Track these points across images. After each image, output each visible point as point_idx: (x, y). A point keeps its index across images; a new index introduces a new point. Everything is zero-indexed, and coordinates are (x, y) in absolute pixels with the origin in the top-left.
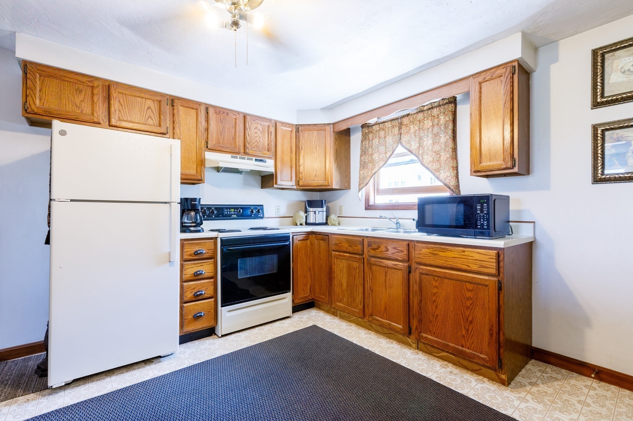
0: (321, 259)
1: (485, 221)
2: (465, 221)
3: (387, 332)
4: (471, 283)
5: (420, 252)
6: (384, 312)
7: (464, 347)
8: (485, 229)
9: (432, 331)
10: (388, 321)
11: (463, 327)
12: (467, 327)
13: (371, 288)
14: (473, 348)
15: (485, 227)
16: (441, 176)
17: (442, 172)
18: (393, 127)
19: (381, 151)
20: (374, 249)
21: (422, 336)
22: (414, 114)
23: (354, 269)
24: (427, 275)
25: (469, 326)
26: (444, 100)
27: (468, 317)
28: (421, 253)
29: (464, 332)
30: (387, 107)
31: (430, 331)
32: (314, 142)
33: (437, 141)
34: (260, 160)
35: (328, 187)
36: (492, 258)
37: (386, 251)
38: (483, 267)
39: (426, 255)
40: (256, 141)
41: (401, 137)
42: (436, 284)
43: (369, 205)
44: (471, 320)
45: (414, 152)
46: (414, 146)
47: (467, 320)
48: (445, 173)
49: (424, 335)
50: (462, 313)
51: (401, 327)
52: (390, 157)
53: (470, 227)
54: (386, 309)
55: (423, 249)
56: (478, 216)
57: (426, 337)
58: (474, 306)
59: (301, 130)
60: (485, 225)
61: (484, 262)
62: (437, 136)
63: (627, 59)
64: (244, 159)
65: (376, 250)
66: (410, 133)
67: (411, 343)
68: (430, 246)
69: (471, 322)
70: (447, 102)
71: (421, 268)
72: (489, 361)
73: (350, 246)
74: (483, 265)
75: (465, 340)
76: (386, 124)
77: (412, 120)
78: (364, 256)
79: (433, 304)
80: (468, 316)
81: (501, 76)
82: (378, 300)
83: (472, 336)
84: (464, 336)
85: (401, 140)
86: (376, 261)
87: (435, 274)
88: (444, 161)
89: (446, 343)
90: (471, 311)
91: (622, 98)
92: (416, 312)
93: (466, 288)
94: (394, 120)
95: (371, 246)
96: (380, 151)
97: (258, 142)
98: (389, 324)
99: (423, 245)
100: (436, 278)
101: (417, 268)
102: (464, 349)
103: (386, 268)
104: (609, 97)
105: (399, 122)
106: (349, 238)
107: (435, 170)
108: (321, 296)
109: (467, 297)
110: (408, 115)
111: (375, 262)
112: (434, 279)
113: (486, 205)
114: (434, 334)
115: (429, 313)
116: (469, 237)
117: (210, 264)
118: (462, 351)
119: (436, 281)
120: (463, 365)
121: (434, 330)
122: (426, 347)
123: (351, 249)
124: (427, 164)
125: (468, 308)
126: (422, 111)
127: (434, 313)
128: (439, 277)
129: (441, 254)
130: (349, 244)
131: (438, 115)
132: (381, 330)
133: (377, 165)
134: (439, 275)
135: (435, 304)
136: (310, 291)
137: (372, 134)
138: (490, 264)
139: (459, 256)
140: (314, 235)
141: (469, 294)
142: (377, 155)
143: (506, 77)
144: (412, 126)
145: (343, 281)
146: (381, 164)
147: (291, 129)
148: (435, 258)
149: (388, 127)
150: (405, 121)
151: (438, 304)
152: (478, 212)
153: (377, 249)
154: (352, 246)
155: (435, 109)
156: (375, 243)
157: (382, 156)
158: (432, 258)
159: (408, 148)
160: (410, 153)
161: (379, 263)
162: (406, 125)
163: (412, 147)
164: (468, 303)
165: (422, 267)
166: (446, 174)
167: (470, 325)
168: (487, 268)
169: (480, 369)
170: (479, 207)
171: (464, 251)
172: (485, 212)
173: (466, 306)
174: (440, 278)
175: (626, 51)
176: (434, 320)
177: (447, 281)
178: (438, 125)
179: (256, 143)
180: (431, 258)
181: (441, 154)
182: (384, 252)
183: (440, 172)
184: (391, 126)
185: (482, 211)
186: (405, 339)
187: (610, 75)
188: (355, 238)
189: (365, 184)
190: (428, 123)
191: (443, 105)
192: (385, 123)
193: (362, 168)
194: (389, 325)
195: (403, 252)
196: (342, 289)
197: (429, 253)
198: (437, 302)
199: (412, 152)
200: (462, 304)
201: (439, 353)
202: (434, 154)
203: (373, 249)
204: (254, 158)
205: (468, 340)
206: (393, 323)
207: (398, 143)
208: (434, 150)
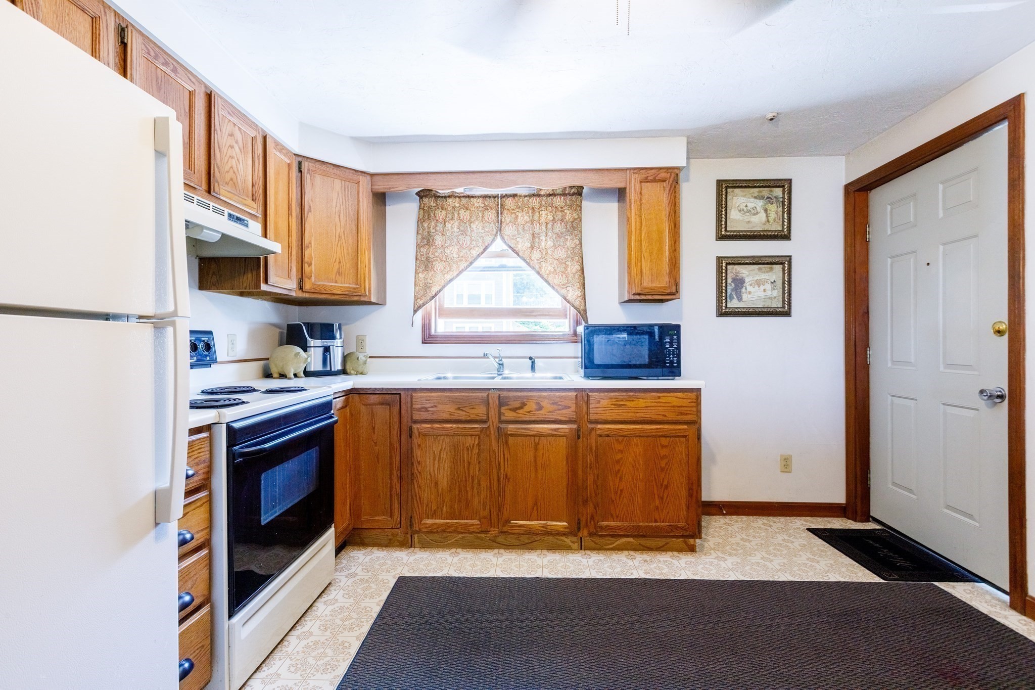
0: (376, 443)
1: (675, 357)
2: (650, 358)
3: (527, 541)
4: (665, 436)
5: (597, 405)
6: (533, 509)
7: (657, 522)
8: (675, 367)
9: (614, 515)
10: (540, 522)
11: (656, 496)
12: (661, 495)
13: (506, 477)
14: (669, 520)
15: (675, 365)
16: (569, 295)
17: (570, 289)
18: (486, 208)
19: (463, 244)
20: (515, 410)
21: (601, 527)
22: (525, 196)
23: (468, 449)
24: (608, 436)
25: (664, 492)
26: (572, 189)
27: (663, 481)
28: (600, 408)
29: (657, 502)
30: (498, 174)
31: (612, 516)
32: (335, 201)
33: (562, 244)
34: (238, 219)
35: (363, 299)
36: (692, 402)
37: (537, 410)
38: (682, 414)
39: (606, 409)
40: (232, 167)
41: (501, 227)
42: (621, 447)
43: (430, 335)
44: (666, 483)
45: (520, 254)
46: (523, 244)
47: (662, 485)
48: (575, 292)
49: (604, 524)
50: (655, 478)
51: (565, 523)
52: (479, 256)
53: (658, 365)
54: (536, 503)
55: (602, 400)
56: (667, 352)
57: (606, 526)
58: (669, 465)
59: (309, 170)
60: (675, 362)
61: (683, 409)
62: (562, 237)
63: (742, 198)
64: (207, 207)
65: (518, 411)
66: (516, 223)
67: (571, 544)
68: (613, 394)
69: (667, 487)
70: (576, 192)
71: (599, 428)
72: (688, 528)
73: (459, 409)
74: (682, 411)
75: (659, 512)
76: (474, 200)
77: (520, 205)
78: (490, 423)
79: (616, 476)
80: (663, 479)
81: (665, 181)
82: (520, 493)
83: (668, 503)
84: (657, 508)
85: (502, 232)
86: (519, 429)
87: (621, 433)
88: (572, 275)
89: (635, 524)
90: (666, 473)
91: (740, 235)
92: (591, 494)
93: (661, 444)
94: (490, 197)
95: (508, 405)
96: (461, 243)
97: (234, 173)
98: (545, 526)
99: (602, 394)
100: (621, 439)
101: (593, 429)
102: (658, 524)
103: (536, 438)
104: (731, 231)
105: (499, 202)
106: (457, 394)
107: (559, 285)
108: (377, 518)
109: (662, 455)
110: (515, 196)
111: (515, 430)
112: (617, 440)
113: (676, 337)
114: (618, 518)
115: (610, 490)
116: (650, 378)
117: (201, 505)
118: (657, 527)
119: (620, 443)
120: (647, 547)
121: (618, 513)
122: (593, 541)
123: (462, 415)
124: (546, 275)
125: (663, 469)
126: (538, 195)
127: (618, 487)
128: (625, 436)
129: (629, 404)
130: (457, 406)
131: (561, 208)
132: (515, 542)
133: (454, 265)
134: (625, 434)
135: (619, 476)
136: (350, 515)
137: (444, 212)
138: (689, 409)
139: (653, 404)
140: (356, 396)
141: (664, 452)
142: (456, 250)
143: (670, 184)
144: (520, 215)
145: (440, 477)
146: (463, 265)
147: (289, 162)
148: (621, 411)
149: (476, 205)
150: (509, 203)
151: (622, 474)
152: (667, 346)
153: (521, 408)
154: (464, 409)
155: (559, 197)
156: (516, 398)
157: (464, 252)
158: (617, 411)
159: (512, 246)
160: (516, 255)
161: (523, 431)
162: (511, 211)
163: (519, 246)
164: (663, 464)
165: (599, 426)
166: (576, 294)
167: (666, 491)
168: (686, 414)
169: (667, 544)
170: (668, 340)
171: (659, 397)
172: (675, 346)
173: (661, 467)
174: (625, 438)
175: (742, 191)
176: (618, 498)
177: (635, 440)
178: (562, 220)
179: (231, 174)
180: (615, 411)
181: (567, 263)
182: (534, 413)
183: (568, 289)
184: (483, 205)
185: (671, 346)
186: (559, 542)
187: (731, 210)
188: (471, 394)
189: (428, 298)
190: (546, 216)
191: (569, 194)
192: (472, 199)
193: (424, 268)
194: (543, 527)
195: (569, 407)
196: (438, 491)
197: (612, 405)
198: (621, 471)
199: (518, 255)
200: (656, 466)
201: (614, 543)
202: (555, 262)
203: (510, 410)
204: (227, 211)
205: (662, 511)
206: (549, 523)
207: (496, 235)
208: (556, 256)
